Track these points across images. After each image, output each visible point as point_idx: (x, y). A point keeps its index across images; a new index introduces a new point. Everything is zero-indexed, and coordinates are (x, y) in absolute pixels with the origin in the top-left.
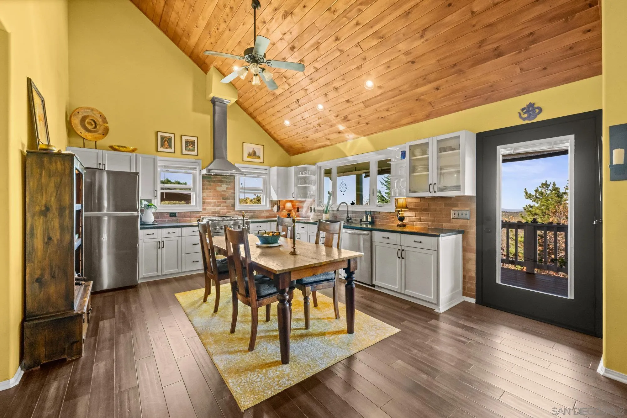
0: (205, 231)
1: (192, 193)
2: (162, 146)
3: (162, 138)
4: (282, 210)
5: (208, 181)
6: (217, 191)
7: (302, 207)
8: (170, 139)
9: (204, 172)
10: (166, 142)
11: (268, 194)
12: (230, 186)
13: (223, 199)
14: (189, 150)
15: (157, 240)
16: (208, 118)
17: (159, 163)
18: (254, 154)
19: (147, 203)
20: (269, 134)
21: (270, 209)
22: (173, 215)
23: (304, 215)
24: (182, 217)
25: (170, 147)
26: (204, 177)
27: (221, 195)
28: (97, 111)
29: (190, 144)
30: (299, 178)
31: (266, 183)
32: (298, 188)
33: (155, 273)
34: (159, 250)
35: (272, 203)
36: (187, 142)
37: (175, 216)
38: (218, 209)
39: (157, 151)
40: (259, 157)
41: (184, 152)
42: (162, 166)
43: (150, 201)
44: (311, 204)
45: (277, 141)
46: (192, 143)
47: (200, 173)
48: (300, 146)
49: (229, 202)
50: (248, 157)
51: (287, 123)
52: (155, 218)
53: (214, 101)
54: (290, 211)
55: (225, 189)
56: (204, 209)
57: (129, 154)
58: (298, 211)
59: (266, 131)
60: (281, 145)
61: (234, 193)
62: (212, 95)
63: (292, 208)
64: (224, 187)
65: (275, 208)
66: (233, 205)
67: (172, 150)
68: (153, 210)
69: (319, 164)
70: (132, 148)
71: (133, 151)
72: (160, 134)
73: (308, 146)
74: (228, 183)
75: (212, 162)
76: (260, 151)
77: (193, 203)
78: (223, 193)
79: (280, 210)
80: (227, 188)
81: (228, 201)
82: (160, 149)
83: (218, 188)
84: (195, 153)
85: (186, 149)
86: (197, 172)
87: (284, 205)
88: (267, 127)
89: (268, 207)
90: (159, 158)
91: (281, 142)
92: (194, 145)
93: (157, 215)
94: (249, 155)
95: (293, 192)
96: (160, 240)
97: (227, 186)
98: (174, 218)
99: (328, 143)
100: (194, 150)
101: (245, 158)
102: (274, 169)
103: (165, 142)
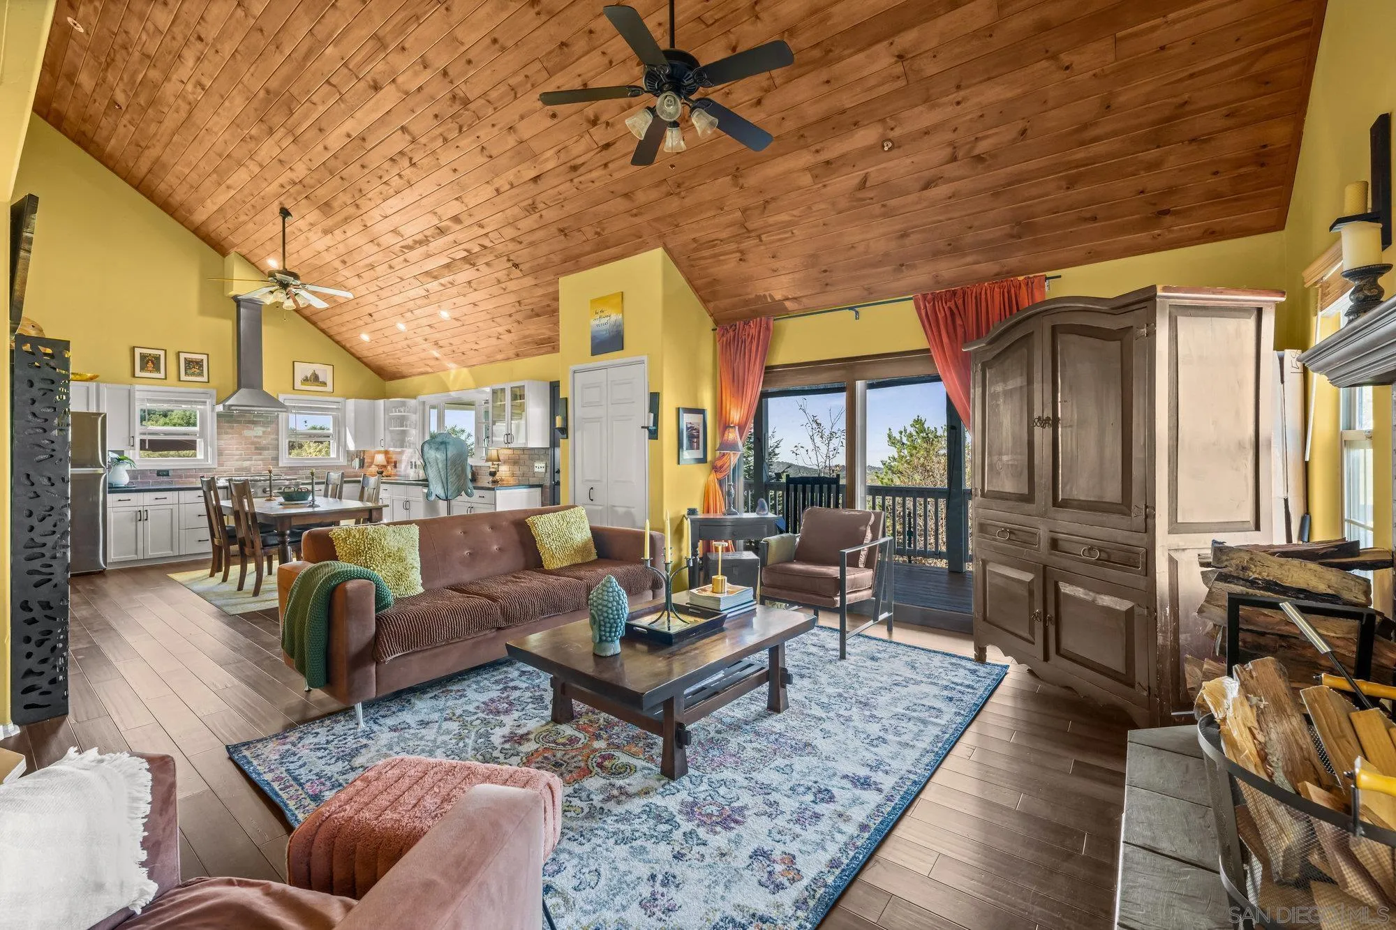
0: (210, 489)
1: (198, 440)
2: (142, 369)
3: (143, 357)
4: (370, 466)
5: (228, 422)
6: (246, 438)
7: (401, 461)
8: (158, 358)
9: (220, 408)
10: (150, 362)
11: (341, 443)
12: (269, 429)
13: (257, 448)
14: (193, 374)
15: (136, 509)
16: (228, 326)
17: (138, 395)
18: (315, 379)
19: (116, 456)
20: (344, 347)
21: (345, 464)
22: (162, 473)
23: (403, 473)
24: (181, 477)
25: (158, 370)
26: (219, 415)
27: (253, 443)
28: (29, 320)
29: (193, 366)
30: (392, 418)
31: (339, 423)
32: (392, 432)
33: (133, 557)
34: (140, 524)
35: (350, 456)
36: (189, 363)
37: (168, 475)
38: (246, 464)
39: (134, 375)
40: (324, 384)
41: (183, 377)
42: (143, 400)
43: (121, 453)
44: (412, 457)
45: (359, 359)
46: (199, 364)
47: (213, 410)
48: (394, 369)
49: (267, 454)
50: (302, 384)
51: (365, 337)
52: (131, 478)
53: (236, 300)
54: (385, 466)
55: (260, 433)
56: (220, 464)
57: (87, 384)
58: (395, 467)
59: (338, 342)
60: (366, 364)
61: (278, 440)
62: (233, 293)
63: (385, 463)
64: (259, 431)
65: (356, 462)
66: (276, 459)
67: (162, 375)
68: (128, 467)
69: (421, 398)
70: (89, 375)
71: (91, 379)
72: (138, 351)
73: (405, 370)
74: (265, 424)
75: (234, 393)
76: (325, 373)
77: (200, 455)
78: (256, 440)
79: (366, 464)
80: (264, 432)
81: (266, 452)
82: (138, 373)
83: (247, 433)
84: (205, 379)
85: (186, 373)
86: (208, 407)
87: (373, 458)
88: (338, 338)
89: (343, 461)
90: (137, 387)
91: (365, 360)
92: (202, 366)
93: (133, 475)
94: (306, 380)
95: (382, 437)
96: (141, 508)
97: (264, 429)
98: (165, 479)
99: (429, 370)
100: (201, 374)
101: (298, 385)
102: (351, 404)
103: (147, 362)
